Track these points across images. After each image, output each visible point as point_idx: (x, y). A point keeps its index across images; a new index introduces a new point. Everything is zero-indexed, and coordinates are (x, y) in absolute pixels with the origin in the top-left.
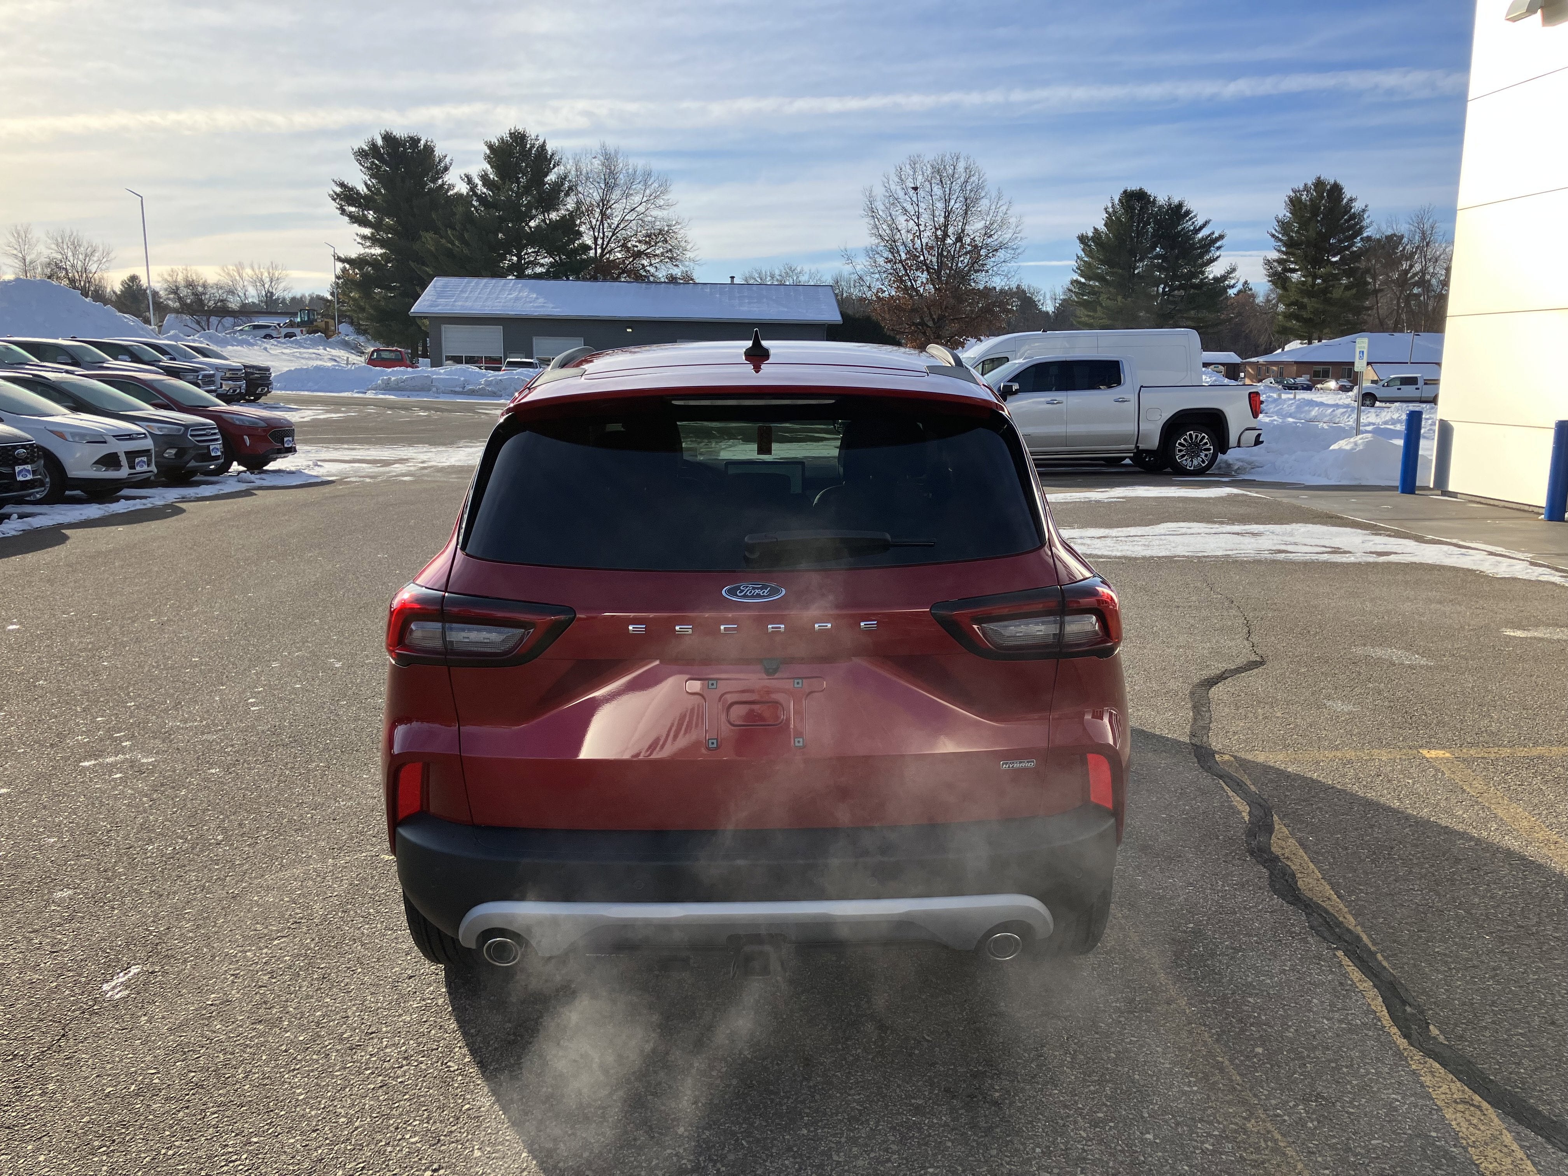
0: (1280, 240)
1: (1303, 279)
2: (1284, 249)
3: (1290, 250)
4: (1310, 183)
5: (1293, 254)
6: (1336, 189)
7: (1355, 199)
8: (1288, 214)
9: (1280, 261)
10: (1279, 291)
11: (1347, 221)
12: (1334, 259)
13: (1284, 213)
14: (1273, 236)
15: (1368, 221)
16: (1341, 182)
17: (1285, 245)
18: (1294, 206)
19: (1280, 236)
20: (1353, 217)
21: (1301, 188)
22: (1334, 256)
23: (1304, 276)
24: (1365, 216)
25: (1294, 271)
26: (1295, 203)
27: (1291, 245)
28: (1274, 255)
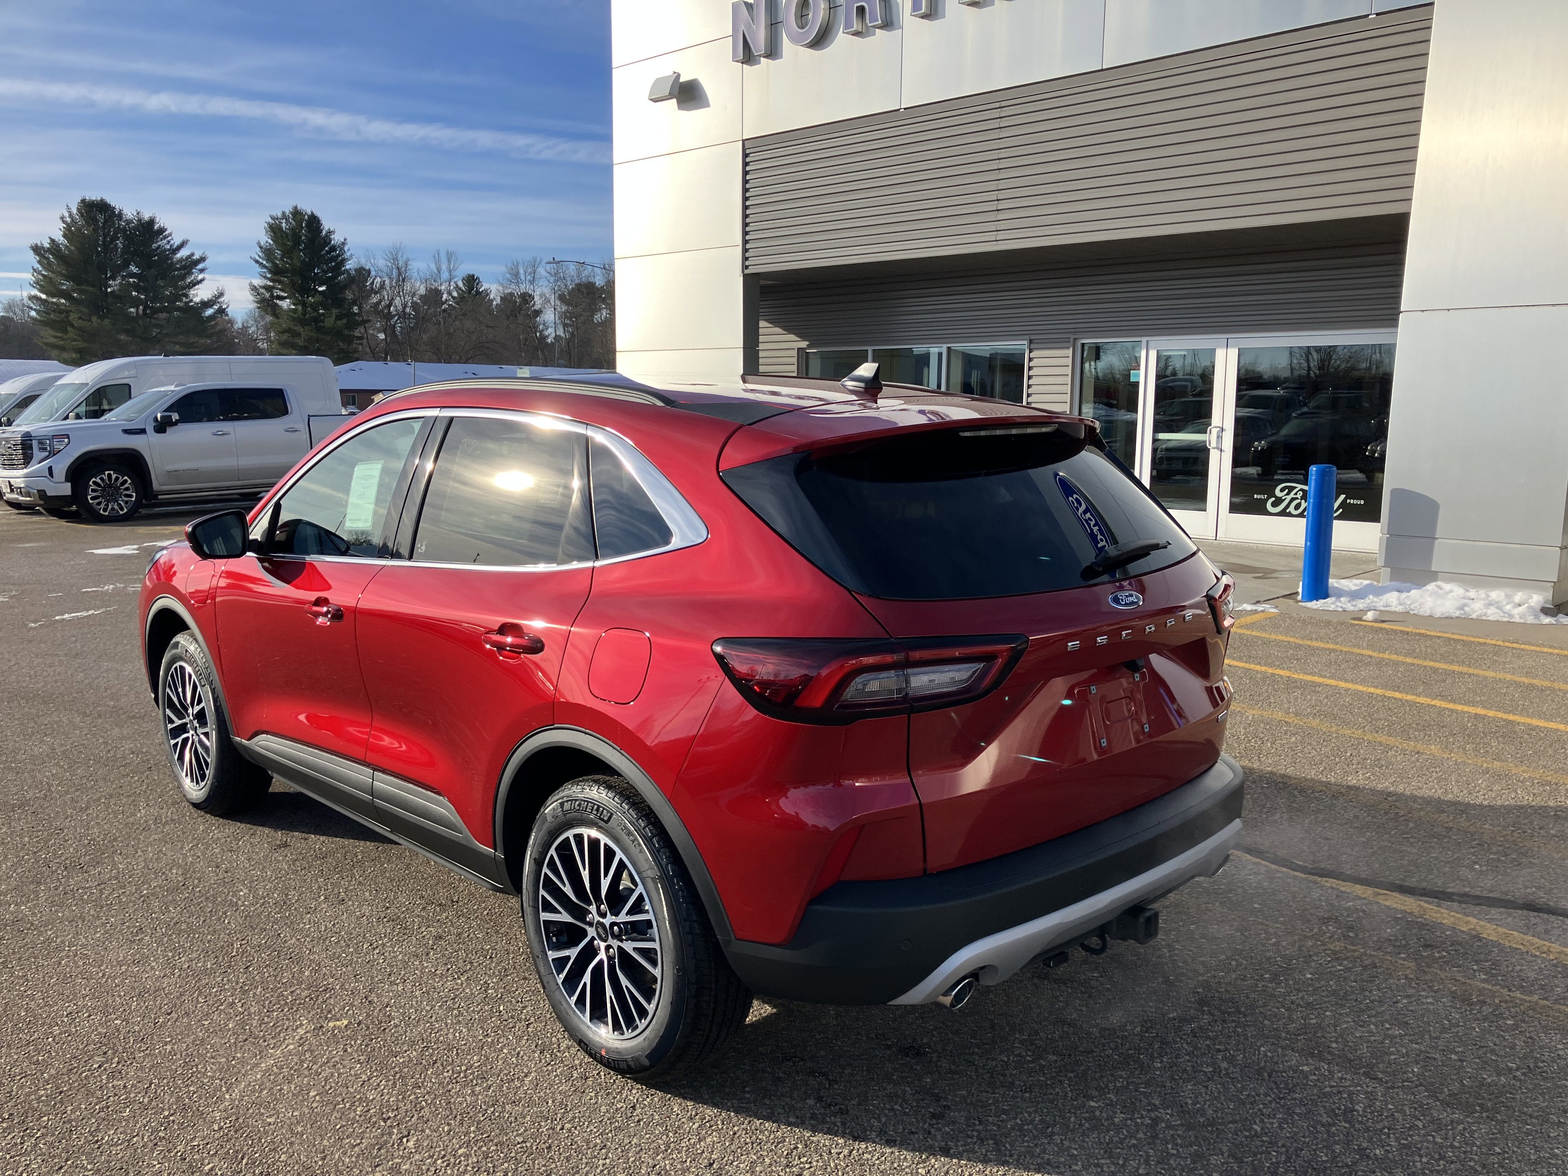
0: (264, 267)
1: (293, 307)
2: (269, 276)
3: (275, 278)
4: (287, 212)
5: (280, 282)
6: (314, 222)
7: (334, 232)
8: (270, 241)
9: (268, 288)
10: (269, 318)
11: (329, 252)
12: (321, 289)
13: (265, 239)
14: (257, 262)
15: (348, 254)
16: (318, 213)
17: (270, 272)
18: (274, 233)
19: (264, 262)
20: (333, 249)
21: (280, 215)
22: (320, 286)
23: (294, 304)
24: (346, 249)
25: (282, 298)
26: (274, 229)
27: (276, 272)
28: (258, 282)
